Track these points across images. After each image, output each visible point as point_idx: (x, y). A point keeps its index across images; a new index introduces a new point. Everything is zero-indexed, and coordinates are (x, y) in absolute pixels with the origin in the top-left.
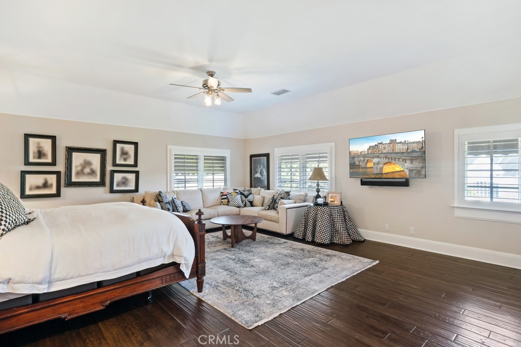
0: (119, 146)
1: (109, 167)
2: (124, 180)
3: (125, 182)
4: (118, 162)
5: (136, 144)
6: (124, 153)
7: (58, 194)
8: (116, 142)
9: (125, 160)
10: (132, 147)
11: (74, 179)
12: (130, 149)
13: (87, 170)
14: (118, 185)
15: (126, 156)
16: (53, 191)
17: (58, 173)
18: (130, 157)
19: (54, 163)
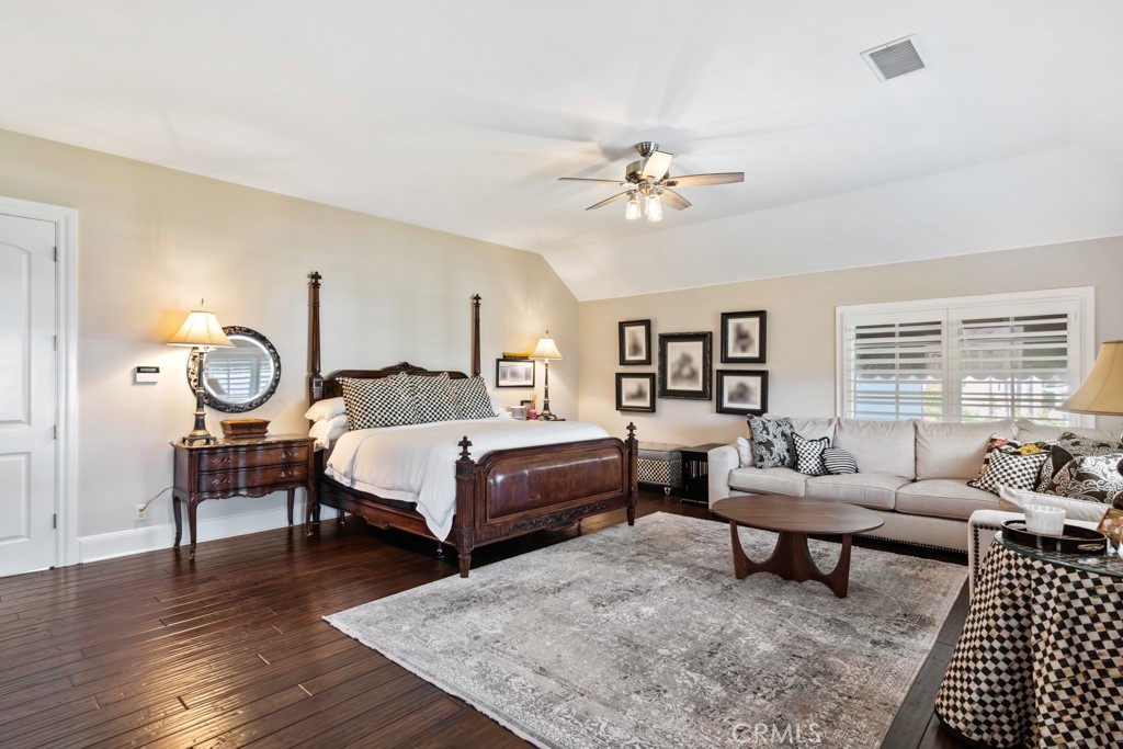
0: (732, 322)
1: (718, 365)
2: (741, 390)
3: (742, 393)
4: (731, 354)
5: (761, 315)
6: (742, 336)
7: (652, 409)
8: (726, 317)
9: (744, 349)
10: (756, 321)
11: (670, 386)
12: (752, 325)
13: (686, 371)
14: (731, 399)
15: (744, 342)
16: (646, 403)
17: (651, 376)
18: (752, 342)
19: (648, 362)
